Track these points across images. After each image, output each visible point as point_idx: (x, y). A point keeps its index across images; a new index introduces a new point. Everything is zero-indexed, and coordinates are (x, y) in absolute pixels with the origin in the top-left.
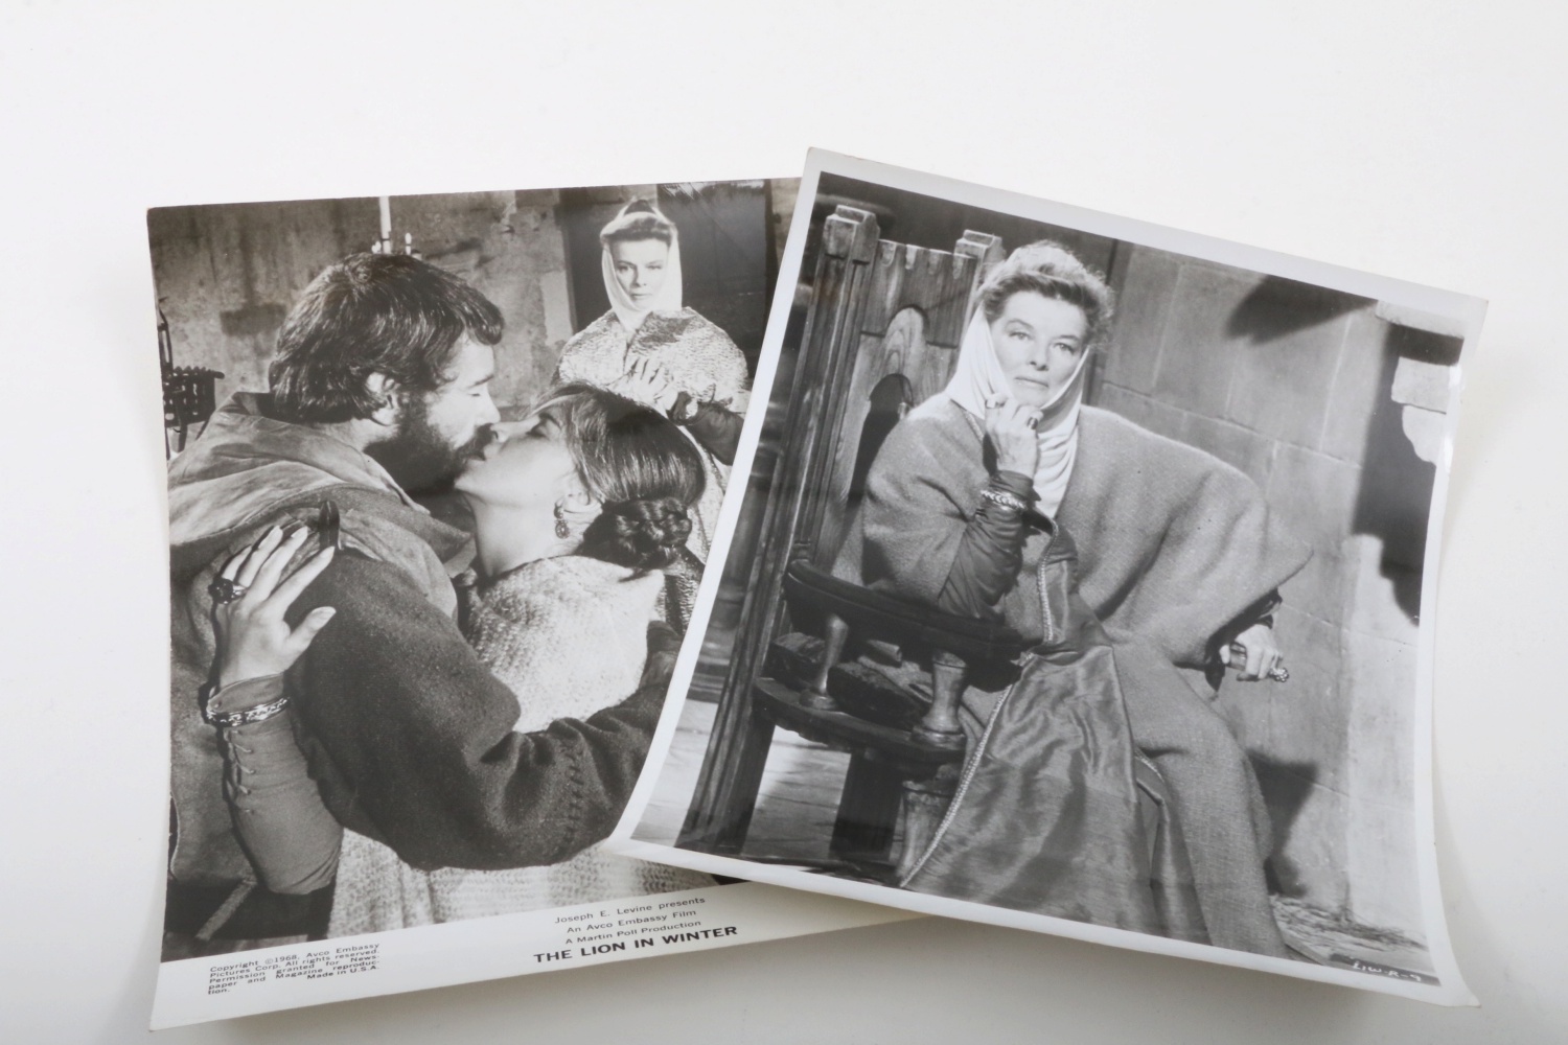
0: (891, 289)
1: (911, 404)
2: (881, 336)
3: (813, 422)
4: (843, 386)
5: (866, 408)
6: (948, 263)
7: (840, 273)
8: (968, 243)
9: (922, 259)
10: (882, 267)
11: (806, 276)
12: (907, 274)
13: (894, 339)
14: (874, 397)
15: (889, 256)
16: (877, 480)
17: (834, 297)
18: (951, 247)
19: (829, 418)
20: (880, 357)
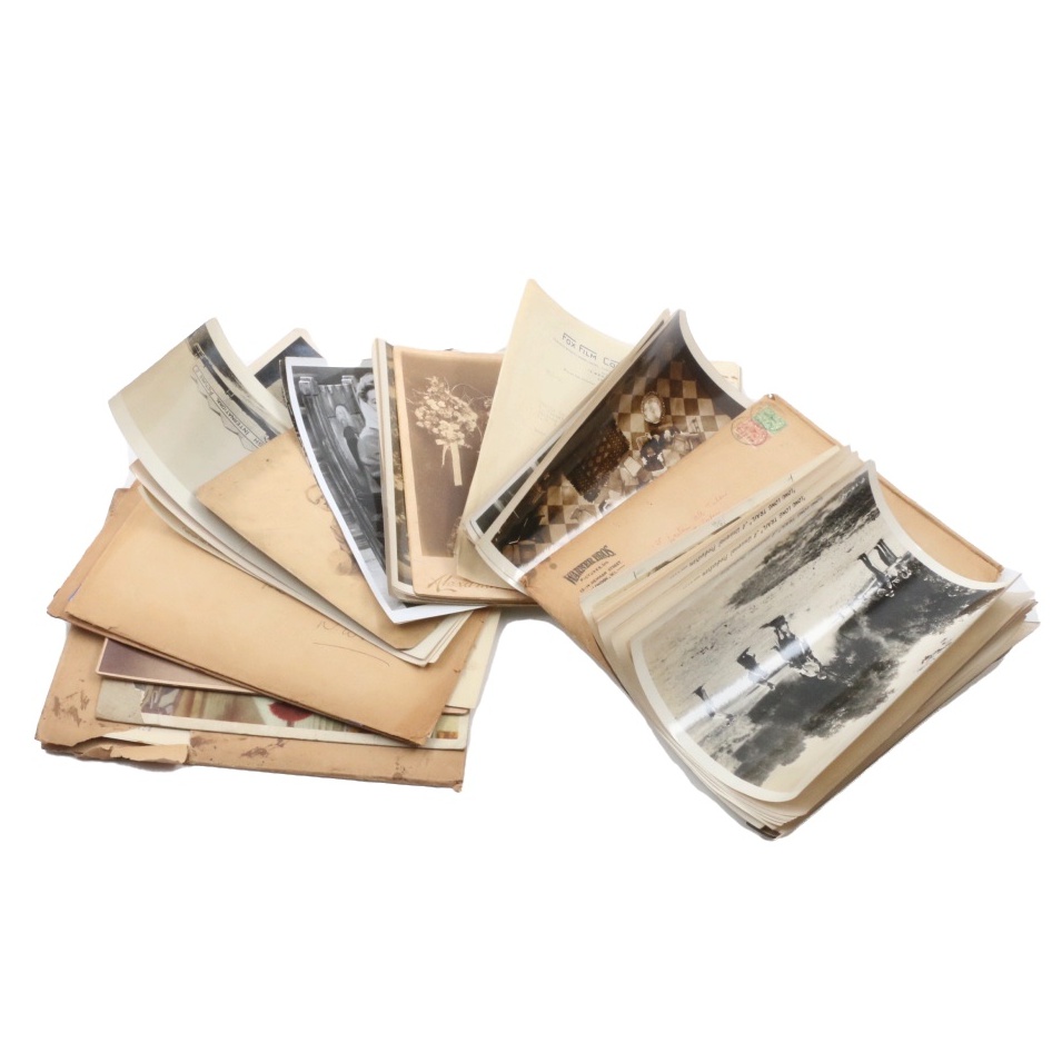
0: (329, 402)
1: (358, 434)
2: (335, 417)
3: (331, 450)
4: (333, 436)
5: (345, 440)
6: (342, 388)
7: (311, 400)
8: (347, 380)
9: (334, 388)
10: (323, 395)
11: (301, 404)
12: (332, 395)
13: (340, 417)
14: (345, 435)
15: (324, 390)
16: (364, 459)
17: (313, 409)
18: (340, 382)
19: (335, 447)
20: (339, 423)
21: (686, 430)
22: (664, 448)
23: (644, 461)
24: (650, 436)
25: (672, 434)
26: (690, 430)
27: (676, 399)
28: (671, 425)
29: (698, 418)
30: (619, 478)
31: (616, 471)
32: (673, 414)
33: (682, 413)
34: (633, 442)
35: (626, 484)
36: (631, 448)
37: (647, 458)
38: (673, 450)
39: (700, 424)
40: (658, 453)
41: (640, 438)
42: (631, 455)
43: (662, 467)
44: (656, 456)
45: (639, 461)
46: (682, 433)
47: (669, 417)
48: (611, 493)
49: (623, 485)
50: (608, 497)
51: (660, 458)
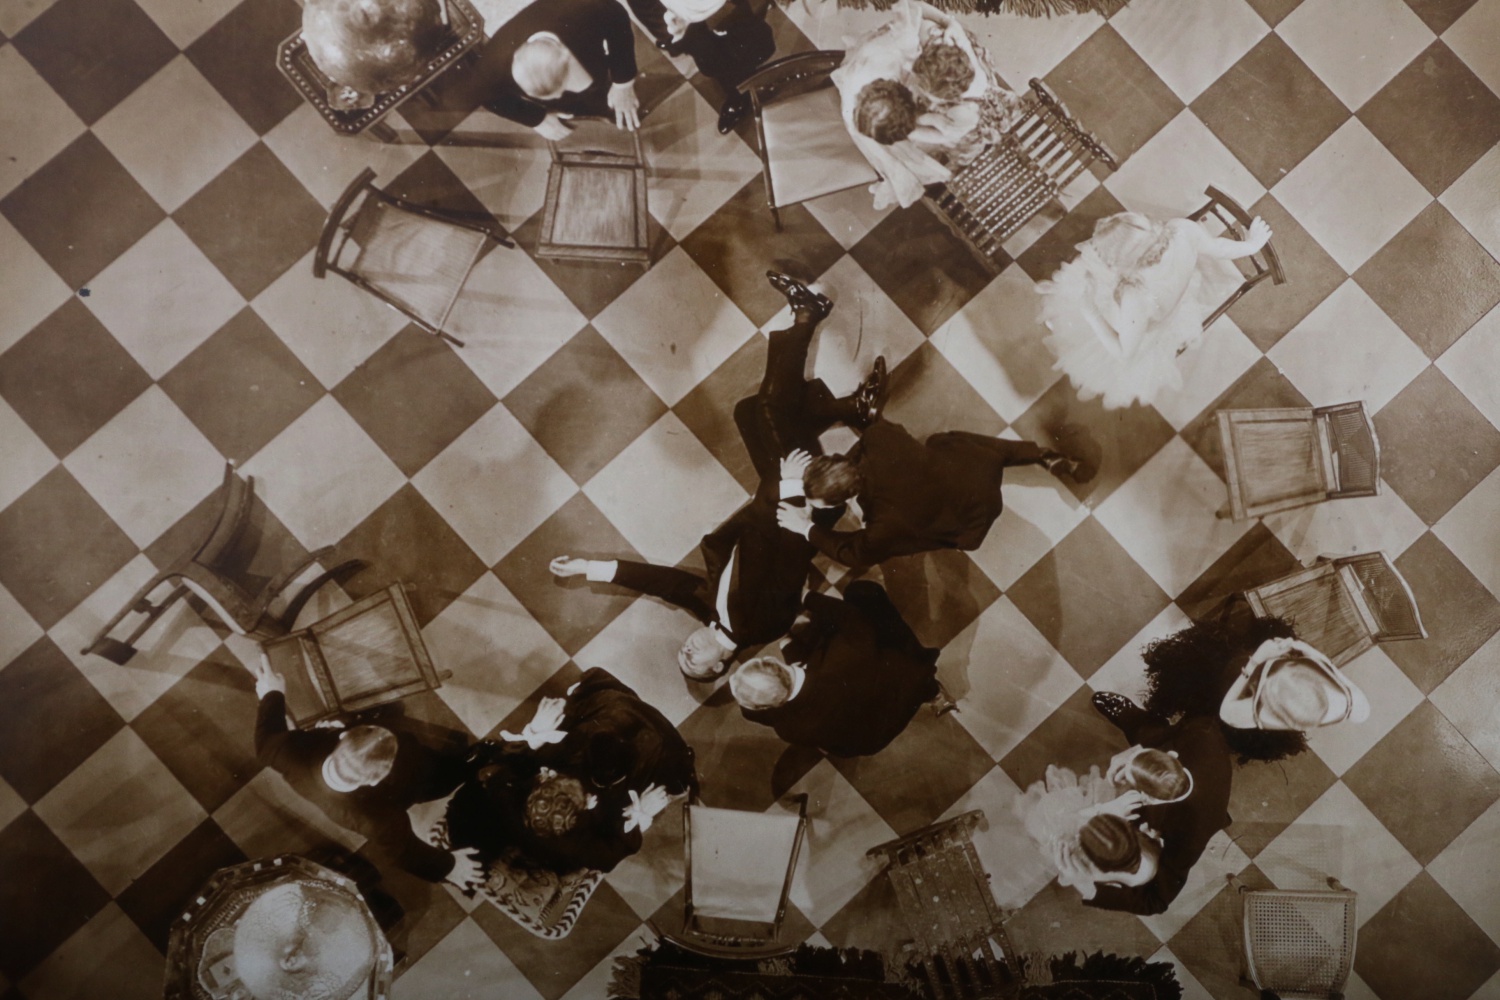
21: (221, 670)
22: (459, 736)
23: (645, 809)
24: (465, 868)
25: (326, 743)
26: (199, 645)
27: (89, 852)
28: (272, 779)
29: (70, 636)
30: (878, 895)
31: (858, 940)
32: (193, 810)
33: (131, 753)
34: (587, 952)
35: (885, 833)
36: (641, 939)
37: (614, 805)
38: (429, 679)
39: (109, 600)
40: (526, 760)
41: (528, 916)
42: (682, 911)
43: (598, 682)
44: (548, 754)
45: (671, 840)
46: (266, 684)
47: (236, 822)
48: (1010, 891)
49: (902, 851)
50: (1056, 891)
51: (545, 728)
